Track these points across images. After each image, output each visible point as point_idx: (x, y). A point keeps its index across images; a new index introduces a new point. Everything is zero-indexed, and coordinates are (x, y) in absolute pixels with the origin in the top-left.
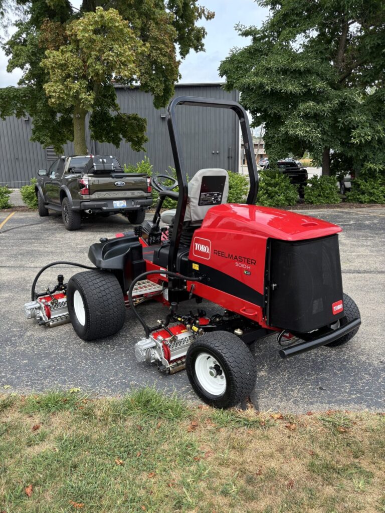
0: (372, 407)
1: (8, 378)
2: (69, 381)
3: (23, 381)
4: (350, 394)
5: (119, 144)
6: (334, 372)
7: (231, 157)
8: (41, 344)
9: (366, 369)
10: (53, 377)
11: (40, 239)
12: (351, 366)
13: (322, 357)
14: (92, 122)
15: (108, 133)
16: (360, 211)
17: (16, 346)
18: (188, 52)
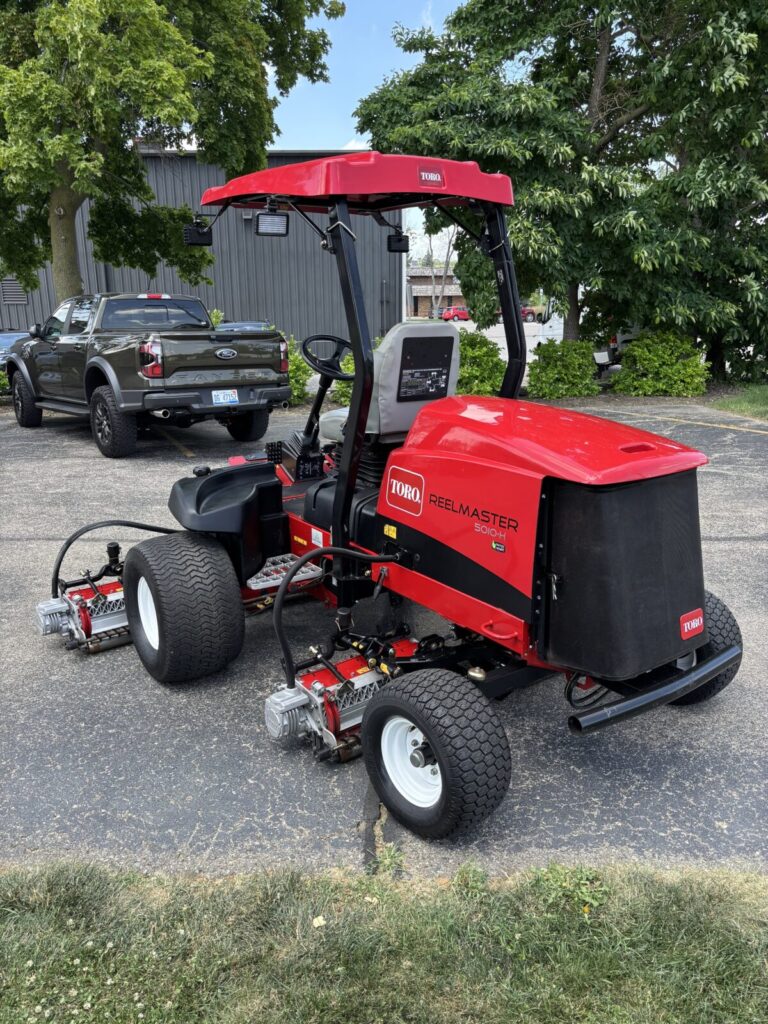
0: (646, 852)
4: (600, 821)
5: (155, 270)
6: (569, 770)
7: (388, 302)
9: (636, 760)
12: (605, 755)
13: (546, 736)
14: (92, 225)
15: (130, 247)
16: (637, 412)
18: (292, 81)
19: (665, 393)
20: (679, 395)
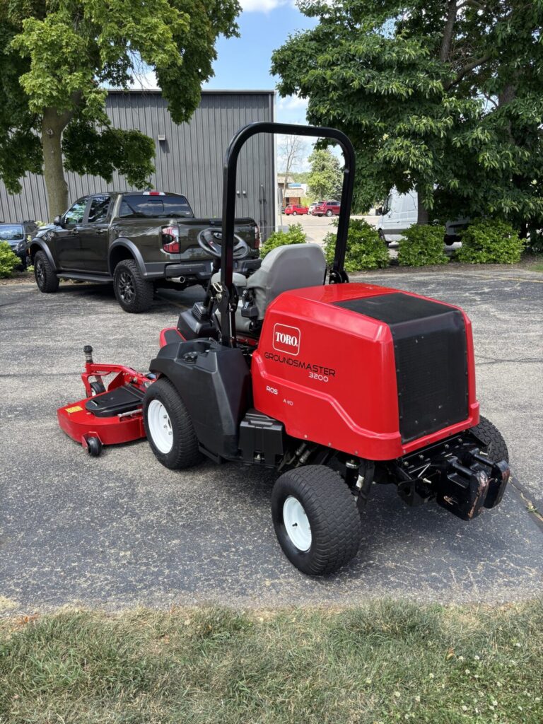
1: (168, 577)
2: (281, 572)
3: (198, 579)
5: (111, 177)
7: (264, 201)
8: (178, 508)
10: (246, 566)
11: (35, 328)
14: (67, 143)
16: (482, 274)
17: (137, 514)
19: (495, 261)
20: (505, 263)
